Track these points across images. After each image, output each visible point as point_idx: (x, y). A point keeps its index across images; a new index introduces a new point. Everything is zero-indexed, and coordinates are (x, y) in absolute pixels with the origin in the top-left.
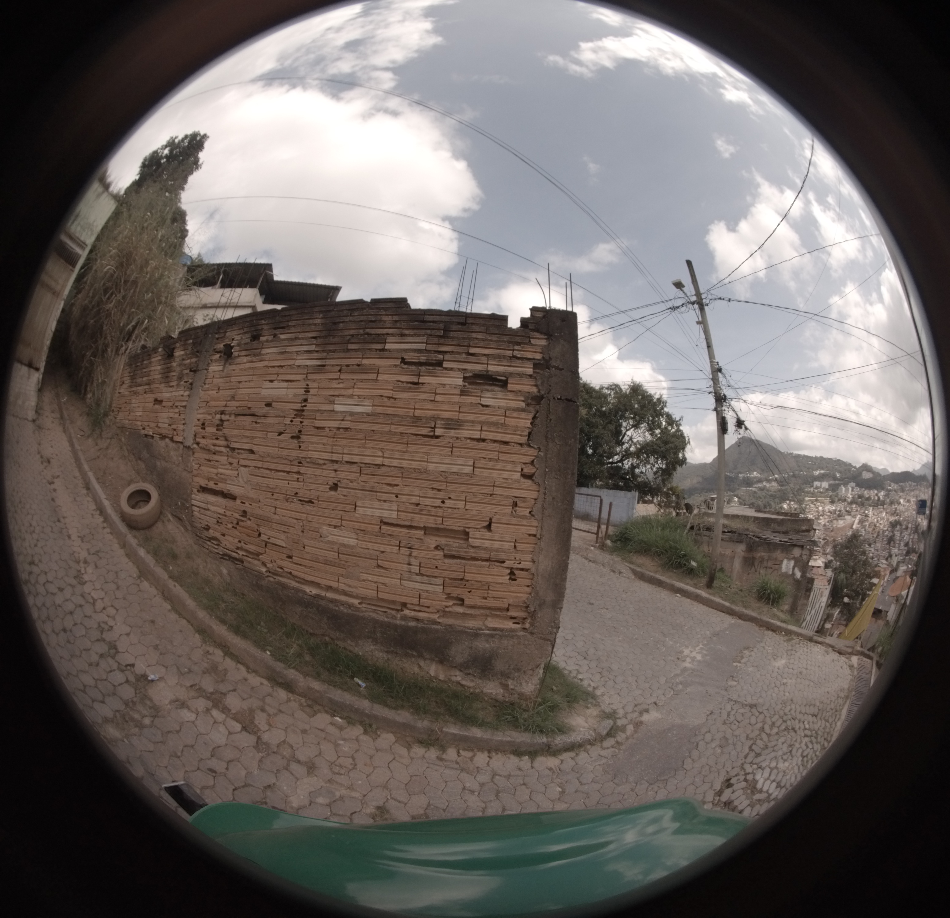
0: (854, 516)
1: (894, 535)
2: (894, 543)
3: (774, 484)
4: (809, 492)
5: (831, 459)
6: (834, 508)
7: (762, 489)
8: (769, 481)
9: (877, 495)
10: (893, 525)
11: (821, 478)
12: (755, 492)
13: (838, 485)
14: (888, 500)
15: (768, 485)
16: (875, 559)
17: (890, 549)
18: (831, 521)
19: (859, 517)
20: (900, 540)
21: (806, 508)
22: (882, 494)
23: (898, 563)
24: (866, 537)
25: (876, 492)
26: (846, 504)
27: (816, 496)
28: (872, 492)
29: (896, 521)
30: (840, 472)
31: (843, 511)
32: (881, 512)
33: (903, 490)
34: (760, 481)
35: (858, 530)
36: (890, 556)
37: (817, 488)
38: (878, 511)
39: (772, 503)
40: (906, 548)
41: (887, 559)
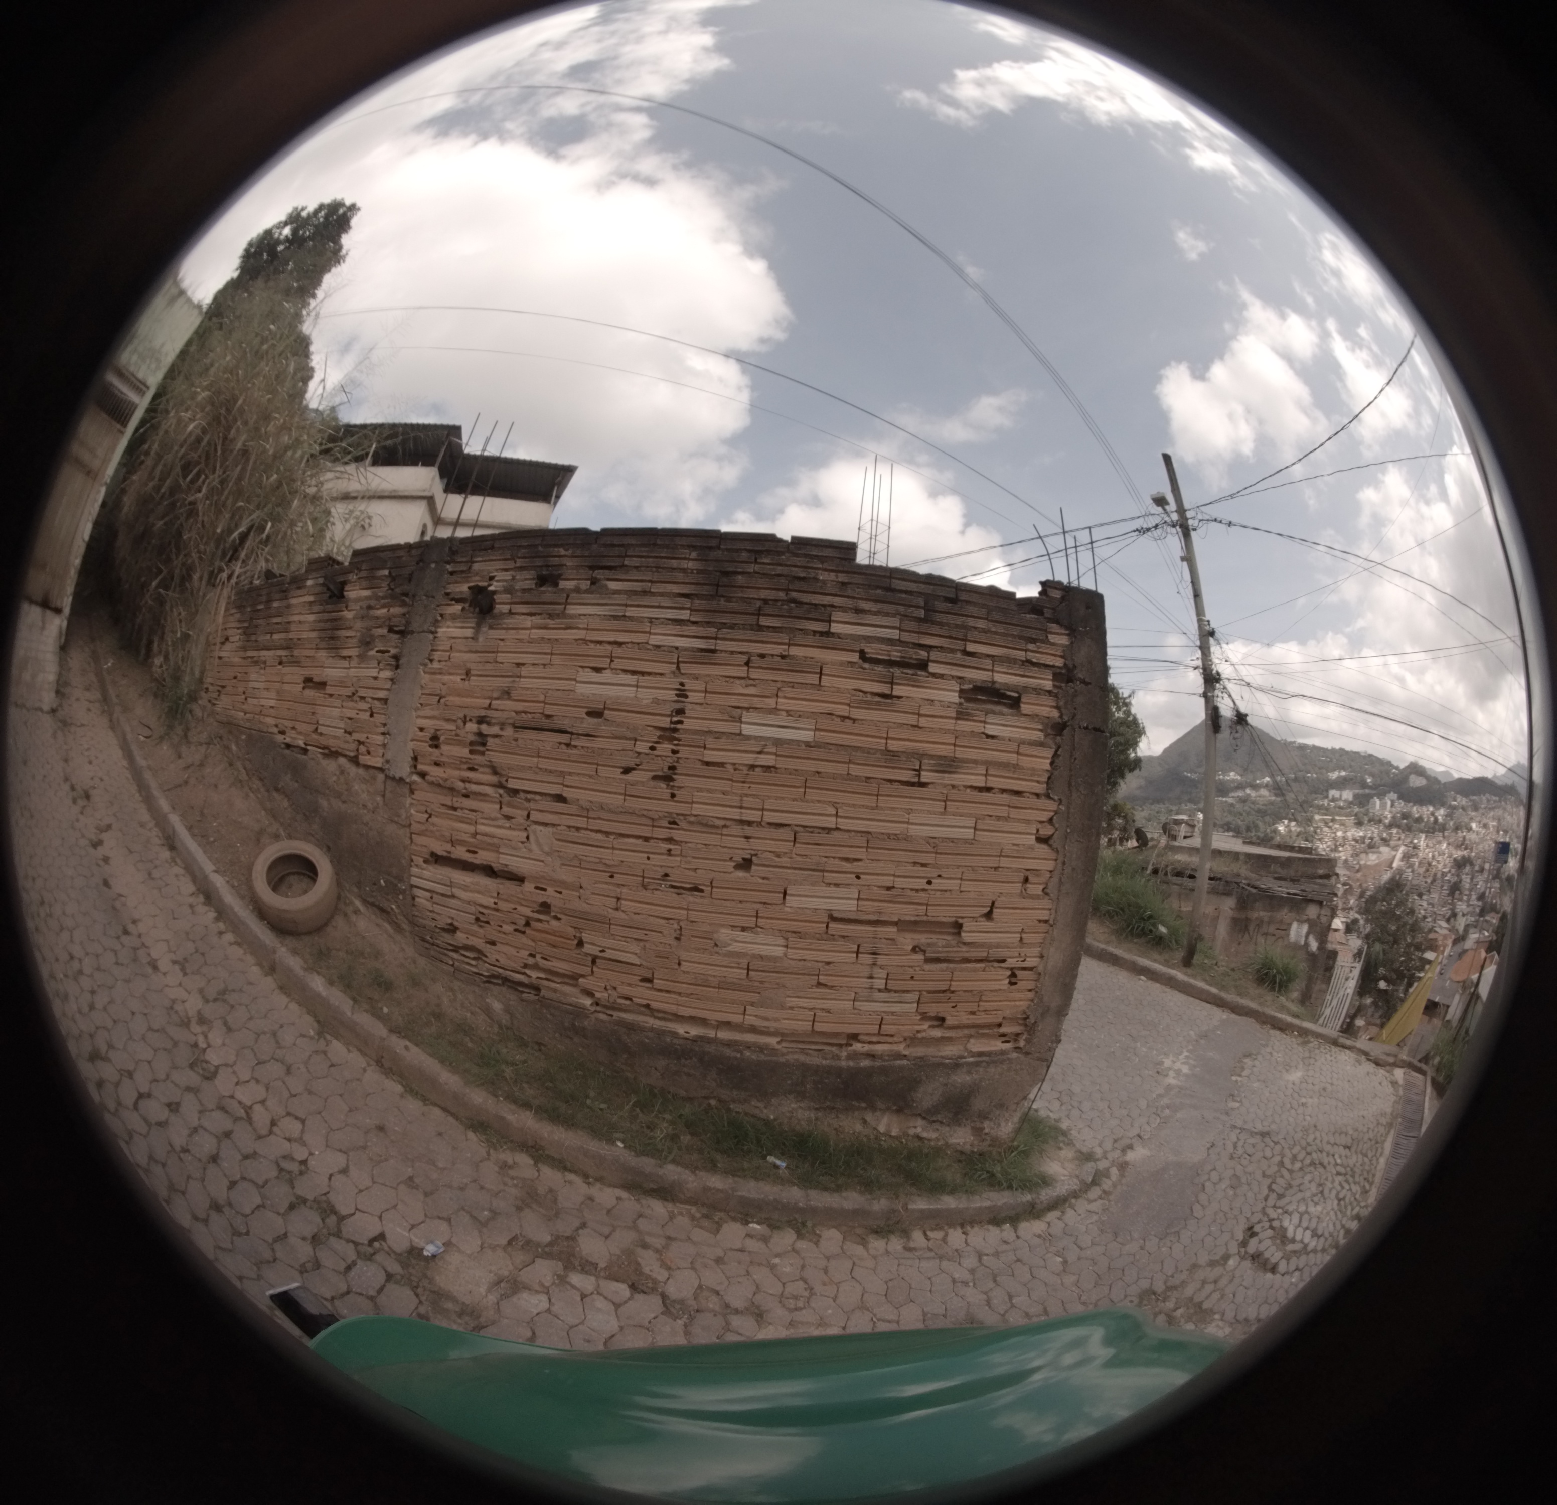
0: (1395, 848)
1: (1460, 881)
2: (1461, 894)
3: (1264, 792)
4: (1320, 808)
5: (1357, 753)
6: (1361, 834)
7: (1243, 800)
8: (1255, 787)
9: (1433, 814)
10: (1460, 864)
11: (1341, 784)
12: (1232, 805)
13: (1369, 797)
14: (1451, 823)
15: (1253, 794)
16: (1429, 919)
17: (1453, 904)
18: (1357, 855)
19: (1402, 848)
20: (1471, 890)
21: (1315, 832)
22: (1441, 813)
23: (1467, 927)
24: (1415, 882)
25: (1431, 809)
26: (1382, 828)
27: (1332, 814)
28: (1424, 809)
29: (1463, 857)
30: (1372, 775)
31: (1377, 839)
32: (1440, 843)
33: (1476, 808)
34: (1240, 786)
35: (1400, 872)
36: (1454, 915)
37: (1334, 800)
38: (1434, 841)
39: (1260, 824)
40: (1480, 903)
41: (1448, 921)
